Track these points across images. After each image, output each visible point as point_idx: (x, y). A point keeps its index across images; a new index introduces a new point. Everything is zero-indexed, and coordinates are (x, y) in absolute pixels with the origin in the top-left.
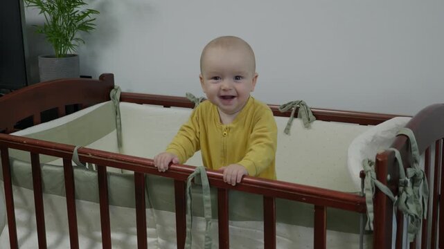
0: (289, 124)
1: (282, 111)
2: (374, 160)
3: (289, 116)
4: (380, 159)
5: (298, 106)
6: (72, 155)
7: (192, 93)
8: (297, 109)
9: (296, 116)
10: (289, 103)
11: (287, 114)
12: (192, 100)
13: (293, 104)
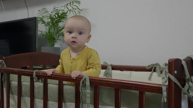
0: (151, 75)
1: (148, 68)
2: (167, 63)
3: (151, 71)
4: (170, 61)
5: (156, 66)
6: (33, 74)
7: (106, 62)
8: (155, 68)
9: (155, 71)
10: (151, 65)
11: (150, 70)
12: (106, 65)
13: (153, 65)
